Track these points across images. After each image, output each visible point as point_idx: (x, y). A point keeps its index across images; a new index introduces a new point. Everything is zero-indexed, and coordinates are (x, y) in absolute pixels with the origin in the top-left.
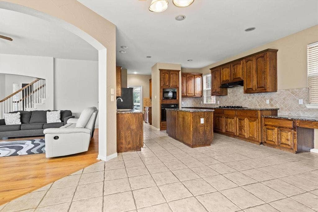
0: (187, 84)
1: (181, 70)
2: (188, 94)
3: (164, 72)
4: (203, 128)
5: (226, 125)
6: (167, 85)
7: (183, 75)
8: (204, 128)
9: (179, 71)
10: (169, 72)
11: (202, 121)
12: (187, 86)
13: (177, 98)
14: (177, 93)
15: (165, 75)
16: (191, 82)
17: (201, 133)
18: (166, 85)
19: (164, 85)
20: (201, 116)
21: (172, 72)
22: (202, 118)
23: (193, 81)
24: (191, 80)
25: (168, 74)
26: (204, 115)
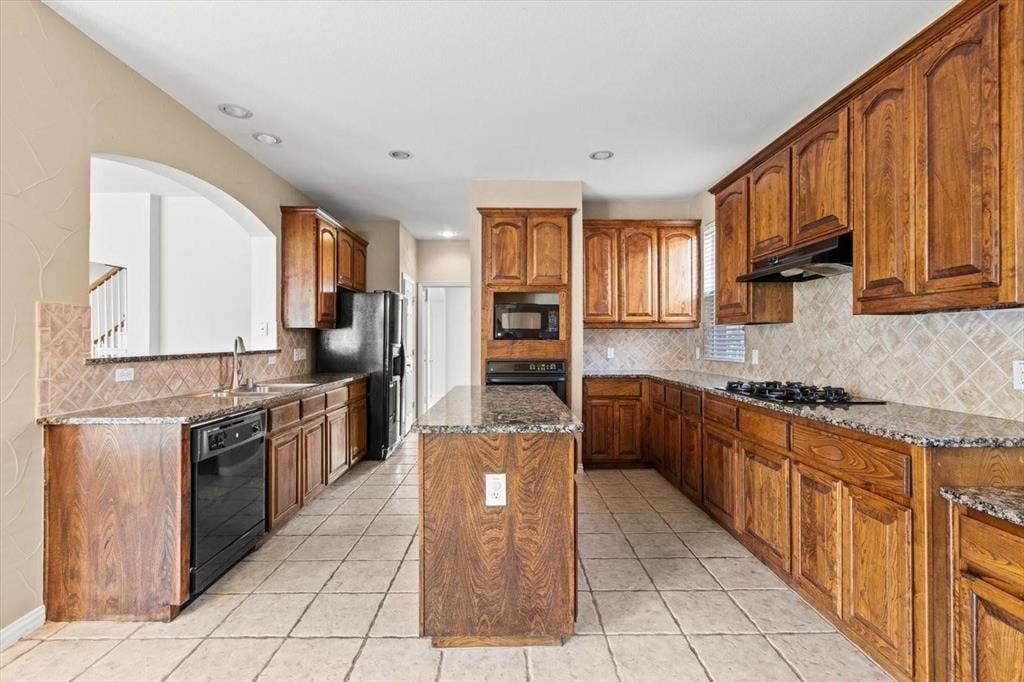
0: (623, 272)
1: (579, 206)
2: (629, 315)
3: (498, 220)
4: (503, 534)
5: (749, 494)
6: (513, 278)
7: (592, 227)
8: (511, 537)
9: (568, 213)
10: (524, 218)
11: (496, 489)
12: (624, 278)
13: (562, 336)
14: (562, 311)
15: (503, 232)
16: (644, 262)
17: (489, 564)
18: (506, 277)
19: (498, 277)
20: (486, 462)
21: (536, 220)
22: (493, 472)
23: (651, 254)
24: (644, 251)
25: (517, 227)
26: (511, 452)
